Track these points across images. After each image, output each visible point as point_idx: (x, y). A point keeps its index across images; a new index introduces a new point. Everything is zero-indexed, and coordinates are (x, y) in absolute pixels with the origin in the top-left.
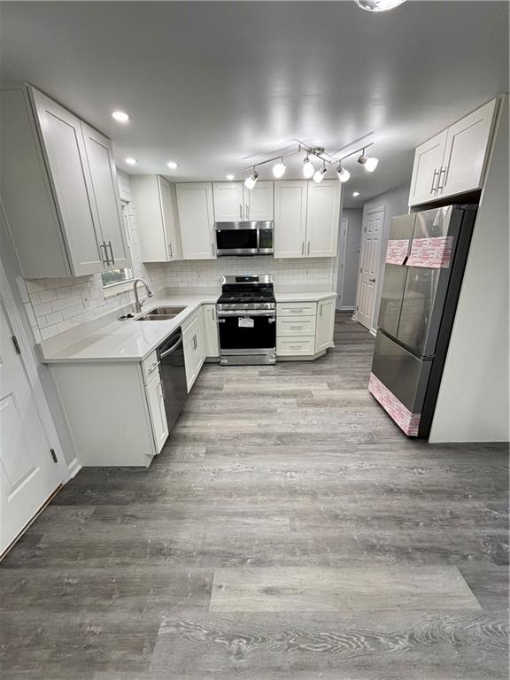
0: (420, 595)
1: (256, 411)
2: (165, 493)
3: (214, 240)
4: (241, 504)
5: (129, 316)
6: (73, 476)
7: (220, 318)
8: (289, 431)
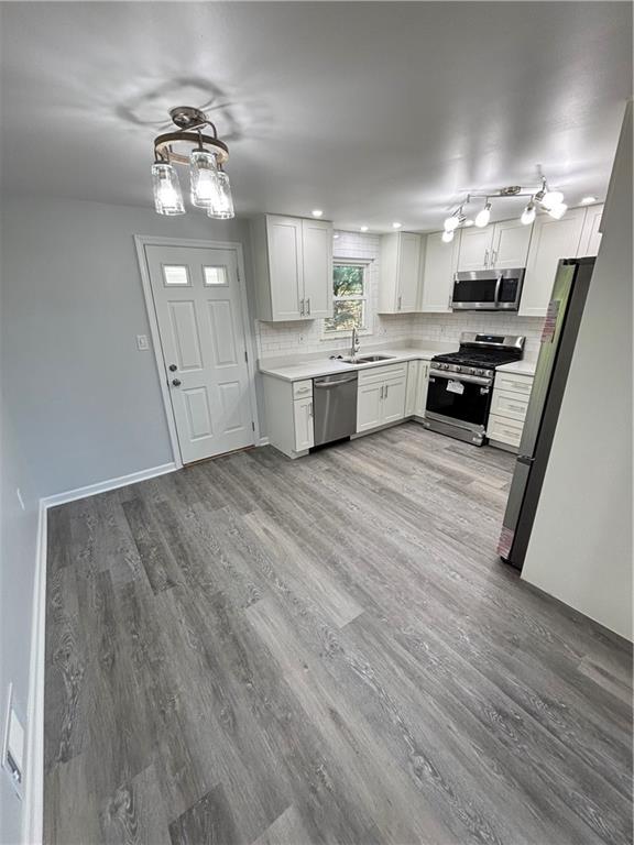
0: (321, 592)
1: (396, 468)
2: (283, 473)
3: (450, 292)
4: (306, 499)
5: (340, 357)
6: (263, 444)
7: (431, 377)
8: (398, 490)
